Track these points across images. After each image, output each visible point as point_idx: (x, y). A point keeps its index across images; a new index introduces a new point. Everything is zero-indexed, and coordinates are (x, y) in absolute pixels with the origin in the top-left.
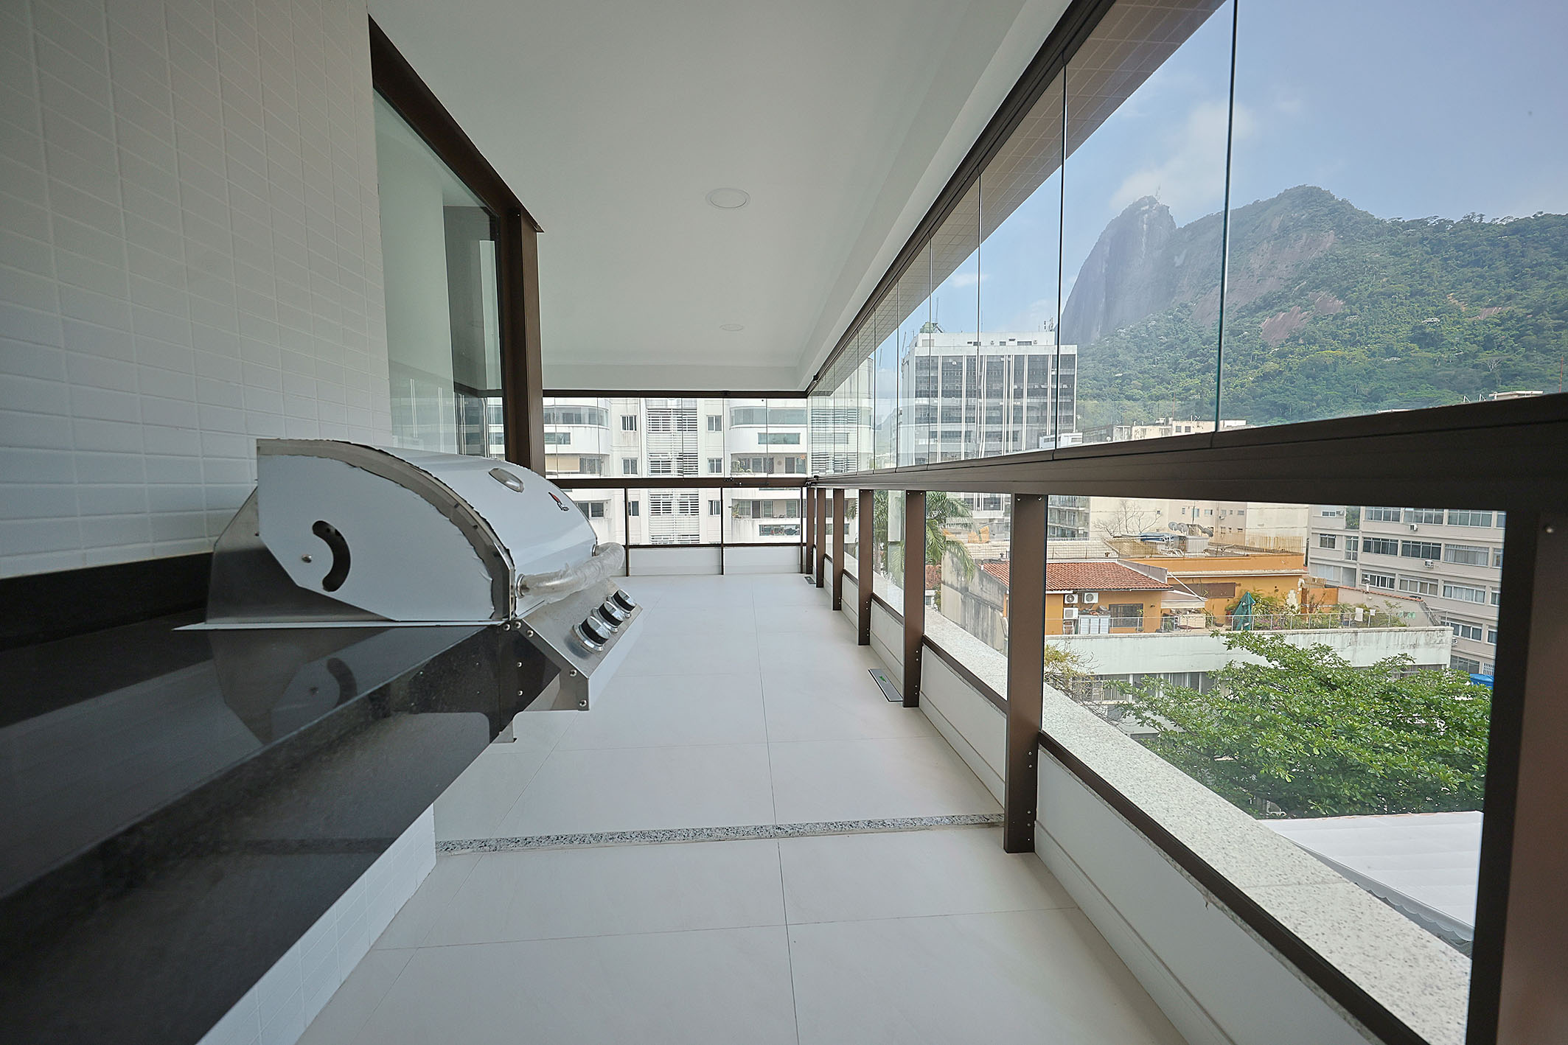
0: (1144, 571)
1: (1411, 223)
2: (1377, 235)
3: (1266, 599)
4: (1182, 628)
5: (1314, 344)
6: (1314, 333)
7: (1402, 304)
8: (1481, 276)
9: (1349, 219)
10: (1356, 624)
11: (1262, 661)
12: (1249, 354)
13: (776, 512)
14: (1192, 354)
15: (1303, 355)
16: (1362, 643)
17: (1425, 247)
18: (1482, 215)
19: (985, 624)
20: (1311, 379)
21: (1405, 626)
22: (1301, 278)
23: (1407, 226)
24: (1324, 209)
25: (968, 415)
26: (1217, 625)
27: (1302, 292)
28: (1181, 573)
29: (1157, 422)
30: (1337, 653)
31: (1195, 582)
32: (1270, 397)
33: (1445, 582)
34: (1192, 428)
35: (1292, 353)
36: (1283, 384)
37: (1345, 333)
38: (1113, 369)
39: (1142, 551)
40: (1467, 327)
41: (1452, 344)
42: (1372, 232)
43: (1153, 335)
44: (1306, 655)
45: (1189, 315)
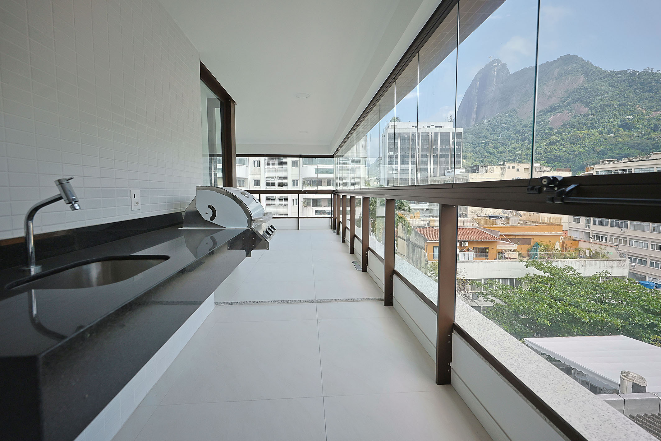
0: (489, 232)
1: (619, 72)
2: (604, 77)
3: (545, 245)
4: (507, 258)
5: (574, 128)
6: (574, 123)
7: (615, 109)
8: (652, 97)
9: (591, 70)
10: (586, 257)
11: (541, 273)
12: (544, 132)
13: (323, 204)
14: (518, 132)
15: (569, 133)
16: (588, 266)
17: (626, 84)
18: (652, 69)
19: (417, 256)
20: (573, 145)
21: (608, 258)
22: (568, 97)
23: (617, 74)
24: (579, 65)
25: (412, 160)
26: (523, 257)
27: (569, 104)
28: (506, 233)
29: (500, 164)
30: (576, 270)
31: (513, 237)
32: (554, 153)
33: (630, 239)
34: (515, 167)
35: (564, 132)
36: (560, 146)
37: (589, 123)
38: (481, 139)
39: (490, 223)
40: (646, 121)
41: (639, 128)
42: (601, 76)
43: (499, 123)
44: (562, 270)
45: (516, 114)
